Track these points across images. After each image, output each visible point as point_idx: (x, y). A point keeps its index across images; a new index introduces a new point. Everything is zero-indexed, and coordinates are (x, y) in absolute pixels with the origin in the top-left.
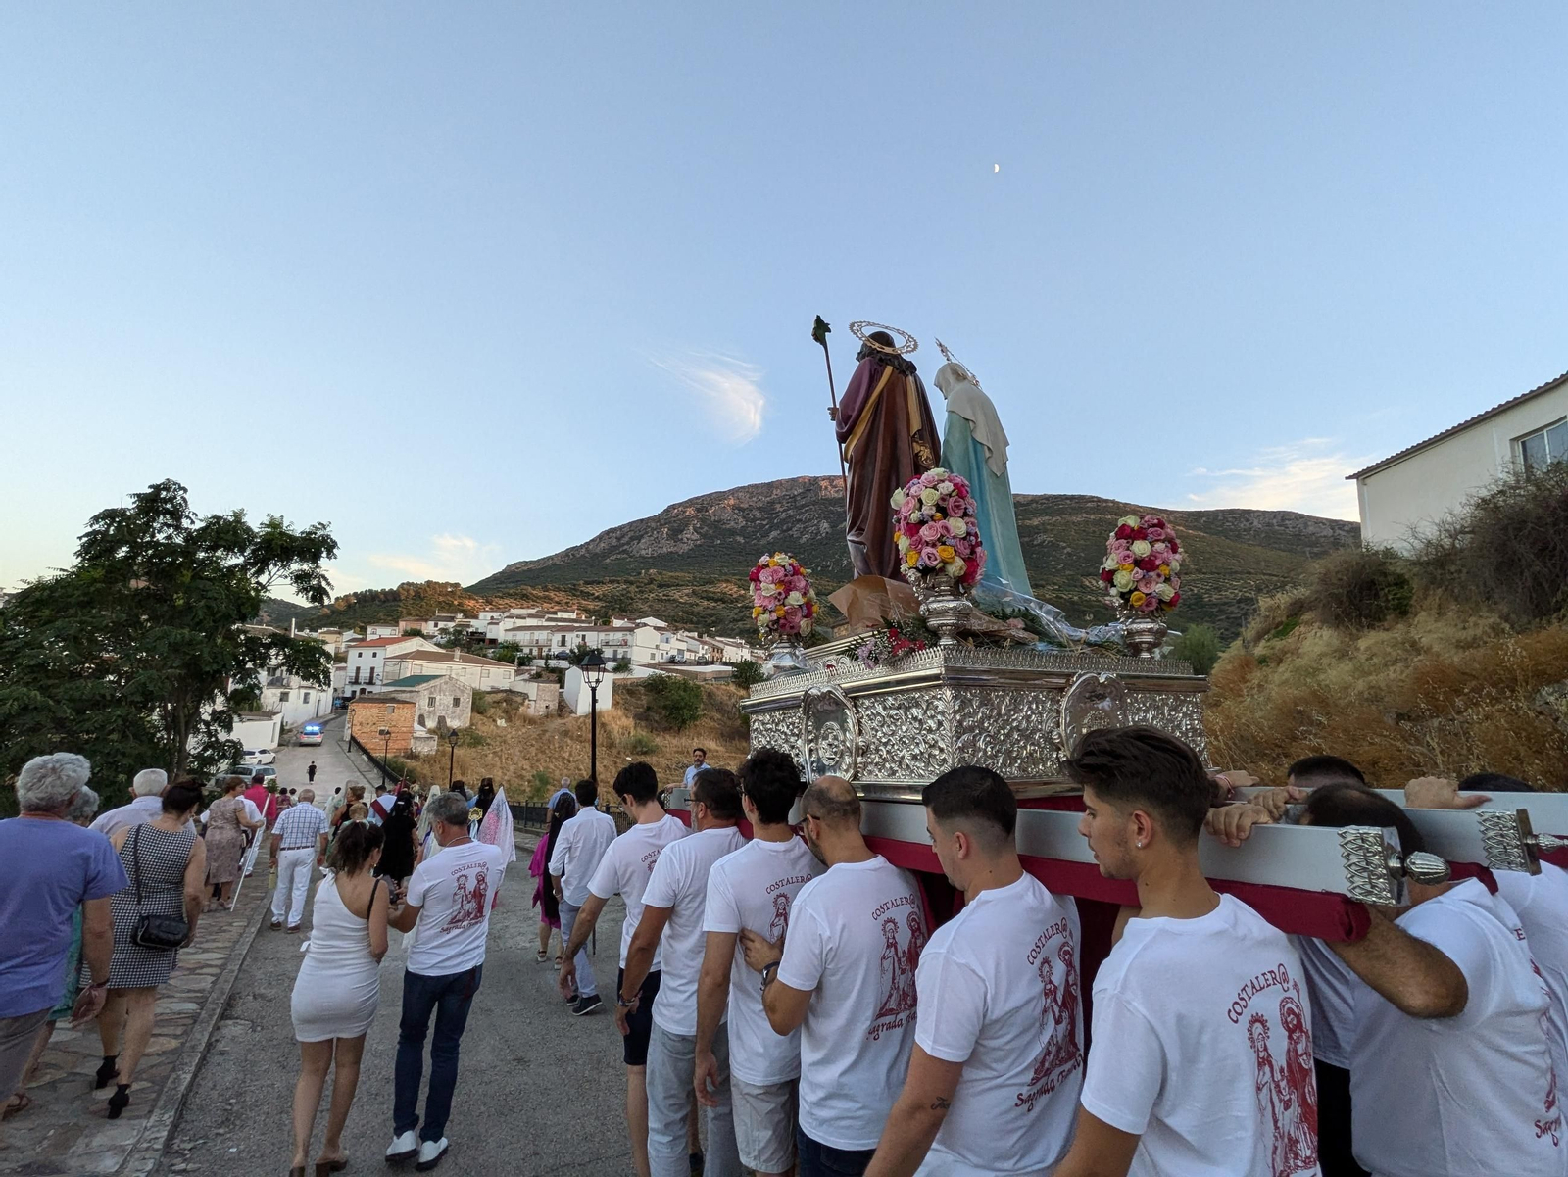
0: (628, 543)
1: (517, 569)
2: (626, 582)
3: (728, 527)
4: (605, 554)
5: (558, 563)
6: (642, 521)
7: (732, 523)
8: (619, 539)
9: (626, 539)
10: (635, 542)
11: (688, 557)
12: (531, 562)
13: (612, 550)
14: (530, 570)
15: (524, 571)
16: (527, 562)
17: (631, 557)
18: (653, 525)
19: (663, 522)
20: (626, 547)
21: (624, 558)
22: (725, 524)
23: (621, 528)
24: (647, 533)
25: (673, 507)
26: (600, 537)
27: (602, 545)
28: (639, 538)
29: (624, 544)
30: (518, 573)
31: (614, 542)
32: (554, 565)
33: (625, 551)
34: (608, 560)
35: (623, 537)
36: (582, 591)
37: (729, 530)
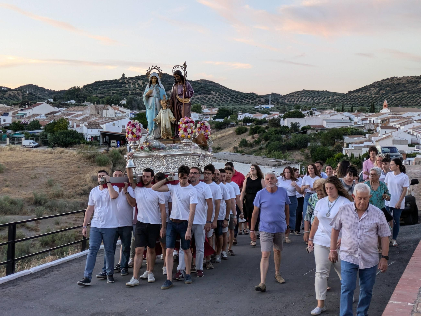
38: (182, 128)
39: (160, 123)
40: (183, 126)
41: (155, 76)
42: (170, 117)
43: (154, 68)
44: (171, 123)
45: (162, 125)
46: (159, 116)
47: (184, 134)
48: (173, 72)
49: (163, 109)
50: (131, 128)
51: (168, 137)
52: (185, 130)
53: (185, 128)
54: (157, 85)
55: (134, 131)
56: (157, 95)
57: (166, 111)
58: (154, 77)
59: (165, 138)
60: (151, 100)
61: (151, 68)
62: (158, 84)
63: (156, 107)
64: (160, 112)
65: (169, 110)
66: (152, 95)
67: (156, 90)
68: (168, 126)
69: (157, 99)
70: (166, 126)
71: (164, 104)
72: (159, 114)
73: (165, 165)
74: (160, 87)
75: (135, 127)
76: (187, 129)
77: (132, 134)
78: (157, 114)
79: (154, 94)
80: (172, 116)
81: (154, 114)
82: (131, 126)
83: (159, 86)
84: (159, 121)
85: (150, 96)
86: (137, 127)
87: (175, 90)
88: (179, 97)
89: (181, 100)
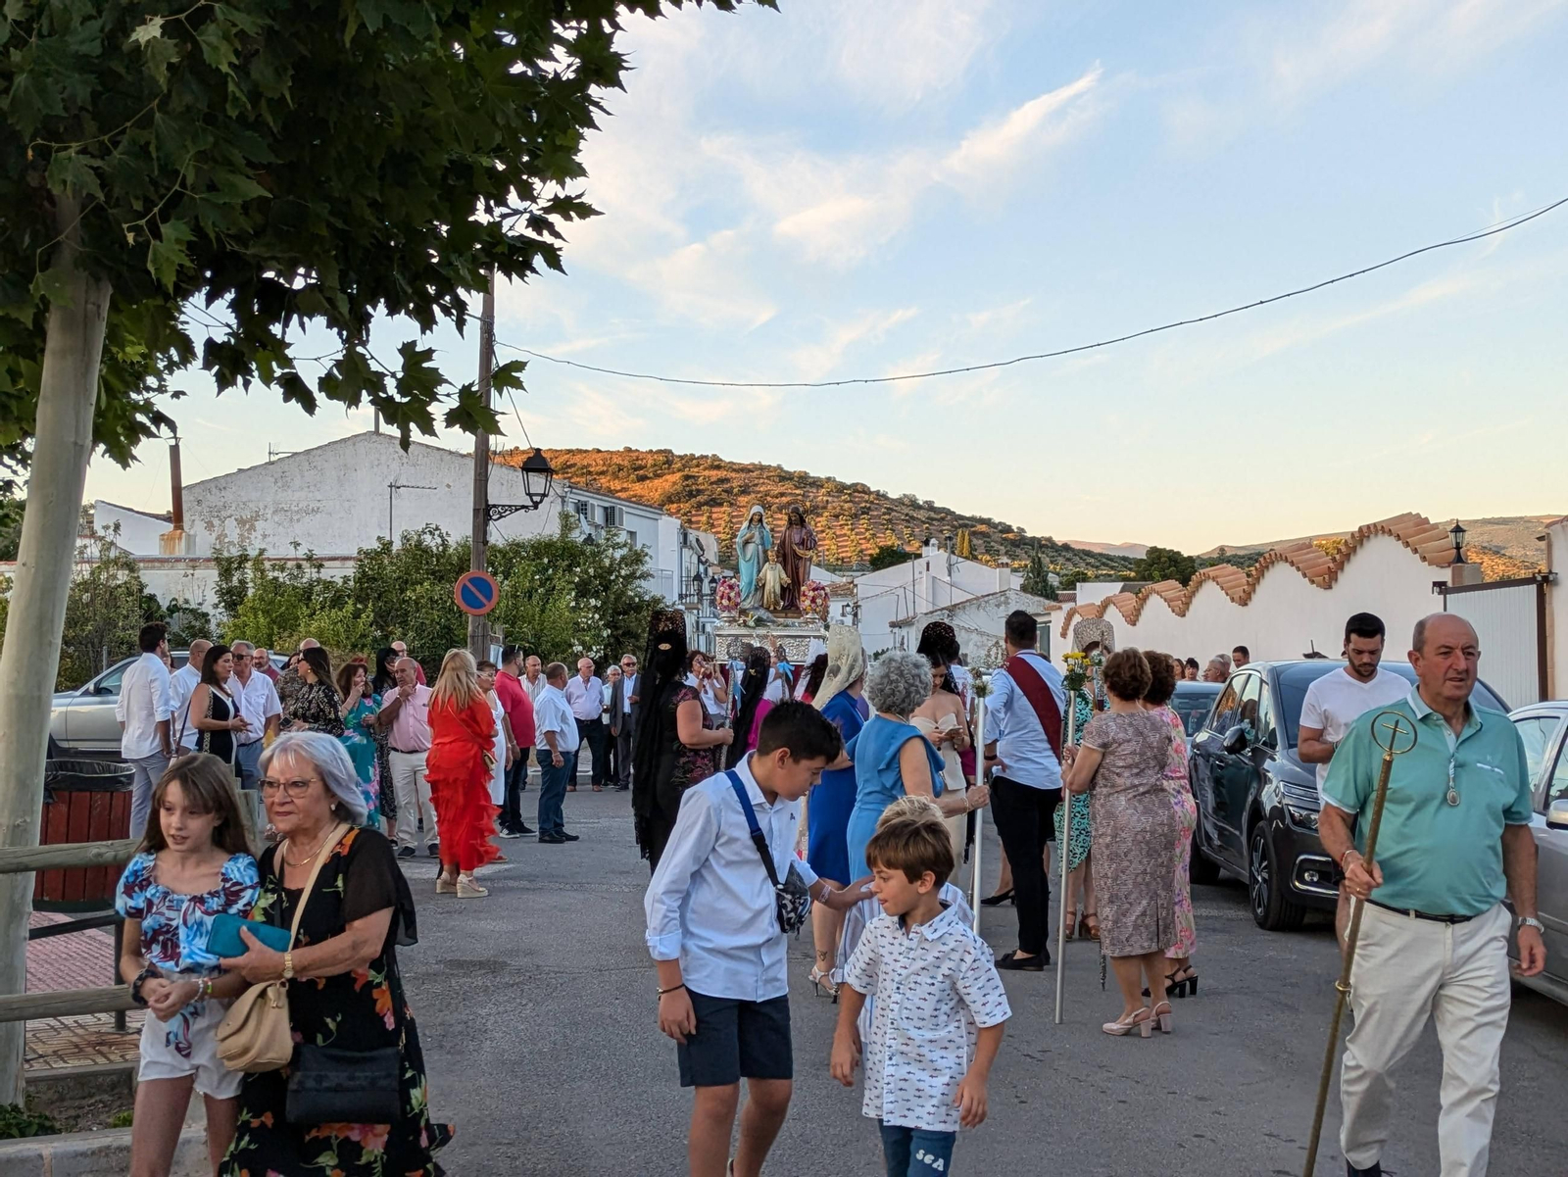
39: (764, 585)
40: (811, 594)
41: (759, 512)
42: (782, 577)
44: (782, 587)
45: (767, 588)
46: (762, 574)
49: (770, 563)
50: (728, 591)
51: (777, 607)
52: (813, 600)
54: (760, 525)
55: (732, 595)
56: (760, 541)
57: (775, 567)
58: (757, 513)
59: (772, 608)
60: (751, 547)
62: (762, 525)
63: (759, 560)
64: (765, 568)
65: (779, 566)
66: (753, 540)
67: (759, 532)
68: (778, 590)
69: (760, 547)
70: (775, 591)
71: (773, 553)
72: (763, 571)
74: (764, 528)
77: (729, 599)
78: (759, 571)
79: (757, 539)
80: (784, 576)
81: (755, 570)
84: (763, 582)
85: (750, 541)
86: (736, 589)
87: (790, 536)
88: (795, 548)
89: (800, 552)
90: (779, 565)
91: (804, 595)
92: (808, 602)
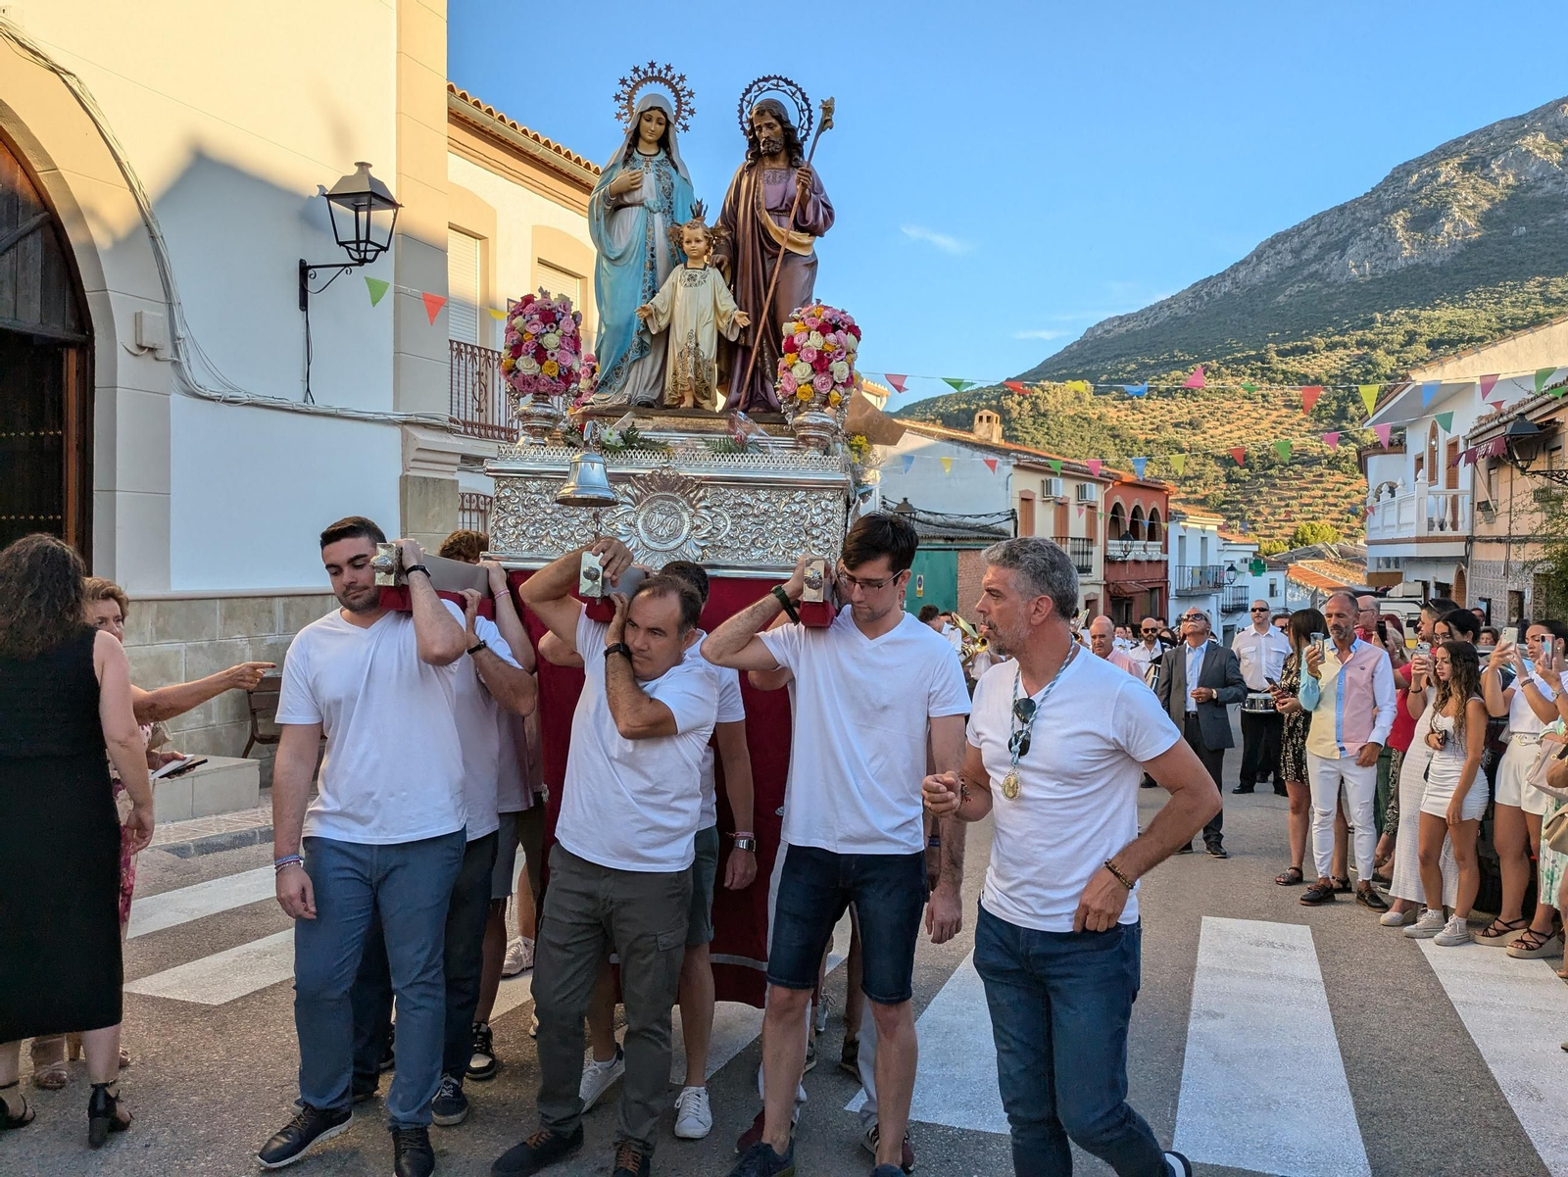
0: (1318, 258)
1: (1108, 332)
2: (1360, 344)
3: (1539, 194)
4: (1271, 287)
5: (1181, 313)
6: (1342, 209)
7: (1549, 185)
8: (1296, 253)
9: (1312, 251)
10: (1335, 254)
11: (1457, 272)
12: (1129, 318)
13: (1286, 275)
14: (1131, 334)
15: (1121, 337)
16: (1121, 318)
17: (1329, 285)
18: (1367, 214)
19: (1388, 206)
20: (1314, 267)
21: (1320, 289)
22: (1530, 188)
23: (1299, 230)
24: (1354, 233)
25: (1406, 169)
26: (1259, 255)
27: (1264, 268)
28: (1342, 247)
29: (1309, 262)
30: (1112, 341)
31: (1289, 260)
32: (1175, 318)
33: (1313, 276)
34: (1281, 298)
35: (1304, 247)
36: (1284, 372)
37: (1544, 201)
38: (803, 353)
39: (666, 333)
40: (816, 341)
41: (660, 109)
42: (722, 309)
43: (656, 74)
44: (721, 339)
46: (664, 295)
47: (811, 382)
48: (741, 111)
49: (686, 268)
50: (540, 329)
51: (700, 401)
52: (821, 364)
53: (820, 353)
54: (662, 155)
55: (551, 340)
56: (662, 201)
57: (704, 277)
58: (656, 114)
59: (688, 402)
60: (631, 219)
61: (645, 73)
62: (669, 154)
63: (653, 256)
64: (671, 279)
66: (637, 196)
67: (659, 176)
68: (709, 348)
69: (658, 218)
70: (701, 347)
71: (698, 241)
72: (665, 288)
73: (698, 527)
74: (676, 168)
75: (557, 323)
76: (830, 361)
77: (540, 354)
78: (653, 289)
79: (649, 193)
80: (728, 304)
82: (536, 317)
83: (673, 163)
84: (663, 323)
85: (627, 199)
86: (566, 325)
87: (753, 189)
88: (770, 222)
89: (781, 230)
90: (714, 273)
91: (792, 348)
92: (802, 370)
